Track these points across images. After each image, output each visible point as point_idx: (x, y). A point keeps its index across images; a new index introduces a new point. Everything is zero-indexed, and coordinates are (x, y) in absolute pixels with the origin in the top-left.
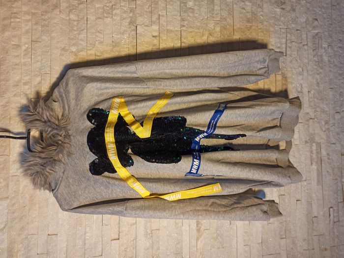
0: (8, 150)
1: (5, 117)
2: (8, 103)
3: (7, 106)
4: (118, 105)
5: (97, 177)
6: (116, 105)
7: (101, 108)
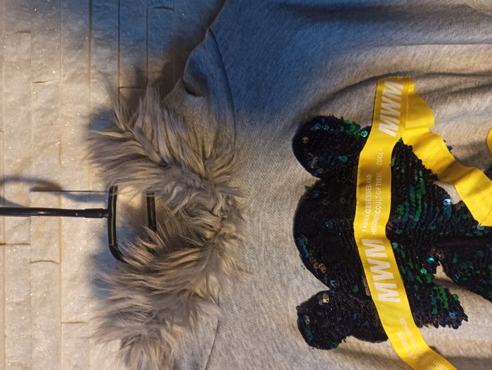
0: (56, 246)
1: (46, 146)
2: (52, 101)
3: (52, 111)
4: (399, 106)
5: (325, 355)
6: (388, 106)
7: (338, 116)
